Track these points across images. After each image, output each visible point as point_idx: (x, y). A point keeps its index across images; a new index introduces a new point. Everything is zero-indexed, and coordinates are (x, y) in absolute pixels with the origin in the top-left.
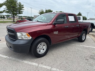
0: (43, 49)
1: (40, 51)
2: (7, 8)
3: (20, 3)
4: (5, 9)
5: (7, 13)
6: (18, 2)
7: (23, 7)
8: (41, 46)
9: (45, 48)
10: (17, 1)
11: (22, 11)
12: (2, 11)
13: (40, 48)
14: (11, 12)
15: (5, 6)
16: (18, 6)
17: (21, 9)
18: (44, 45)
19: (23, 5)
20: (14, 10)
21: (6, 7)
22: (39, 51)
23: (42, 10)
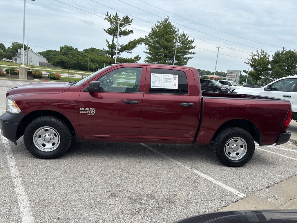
1: (44, 145)
2: (149, 49)
3: (184, 35)
4: (146, 53)
8: (47, 135)
9: (57, 141)
10: (176, 32)
11: (189, 58)
12: (133, 58)
13: (44, 137)
15: (143, 44)
18: (55, 135)
20: (166, 56)
21: (147, 46)
22: (40, 144)
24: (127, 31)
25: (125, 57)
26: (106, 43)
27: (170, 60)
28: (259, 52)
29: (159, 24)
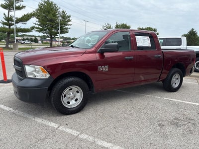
0: (76, 100)
1: (69, 103)
2: (39, 22)
3: (63, 12)
4: (36, 24)
5: (40, 32)
6: (61, 10)
7: (70, 21)
8: (71, 94)
9: (80, 96)
10: (58, 9)
11: (68, 28)
12: (29, 28)
13: (68, 96)
14: (46, 30)
15: (35, 18)
16: (60, 18)
17: (66, 25)
18: (78, 92)
19: (69, 17)
20: (52, 26)
21: (38, 20)
22: (66, 102)
23: (108, 24)
24: (21, 6)
25: (22, 28)
26: (4, 16)
27: (55, 29)
28: (107, 24)
29: (43, 3)
